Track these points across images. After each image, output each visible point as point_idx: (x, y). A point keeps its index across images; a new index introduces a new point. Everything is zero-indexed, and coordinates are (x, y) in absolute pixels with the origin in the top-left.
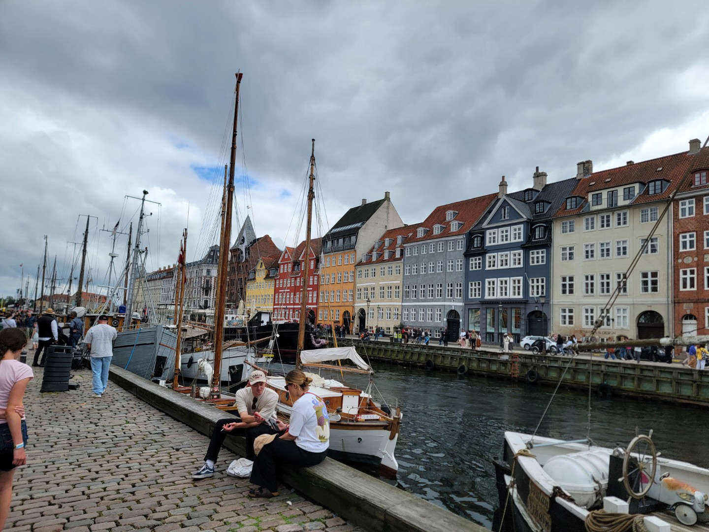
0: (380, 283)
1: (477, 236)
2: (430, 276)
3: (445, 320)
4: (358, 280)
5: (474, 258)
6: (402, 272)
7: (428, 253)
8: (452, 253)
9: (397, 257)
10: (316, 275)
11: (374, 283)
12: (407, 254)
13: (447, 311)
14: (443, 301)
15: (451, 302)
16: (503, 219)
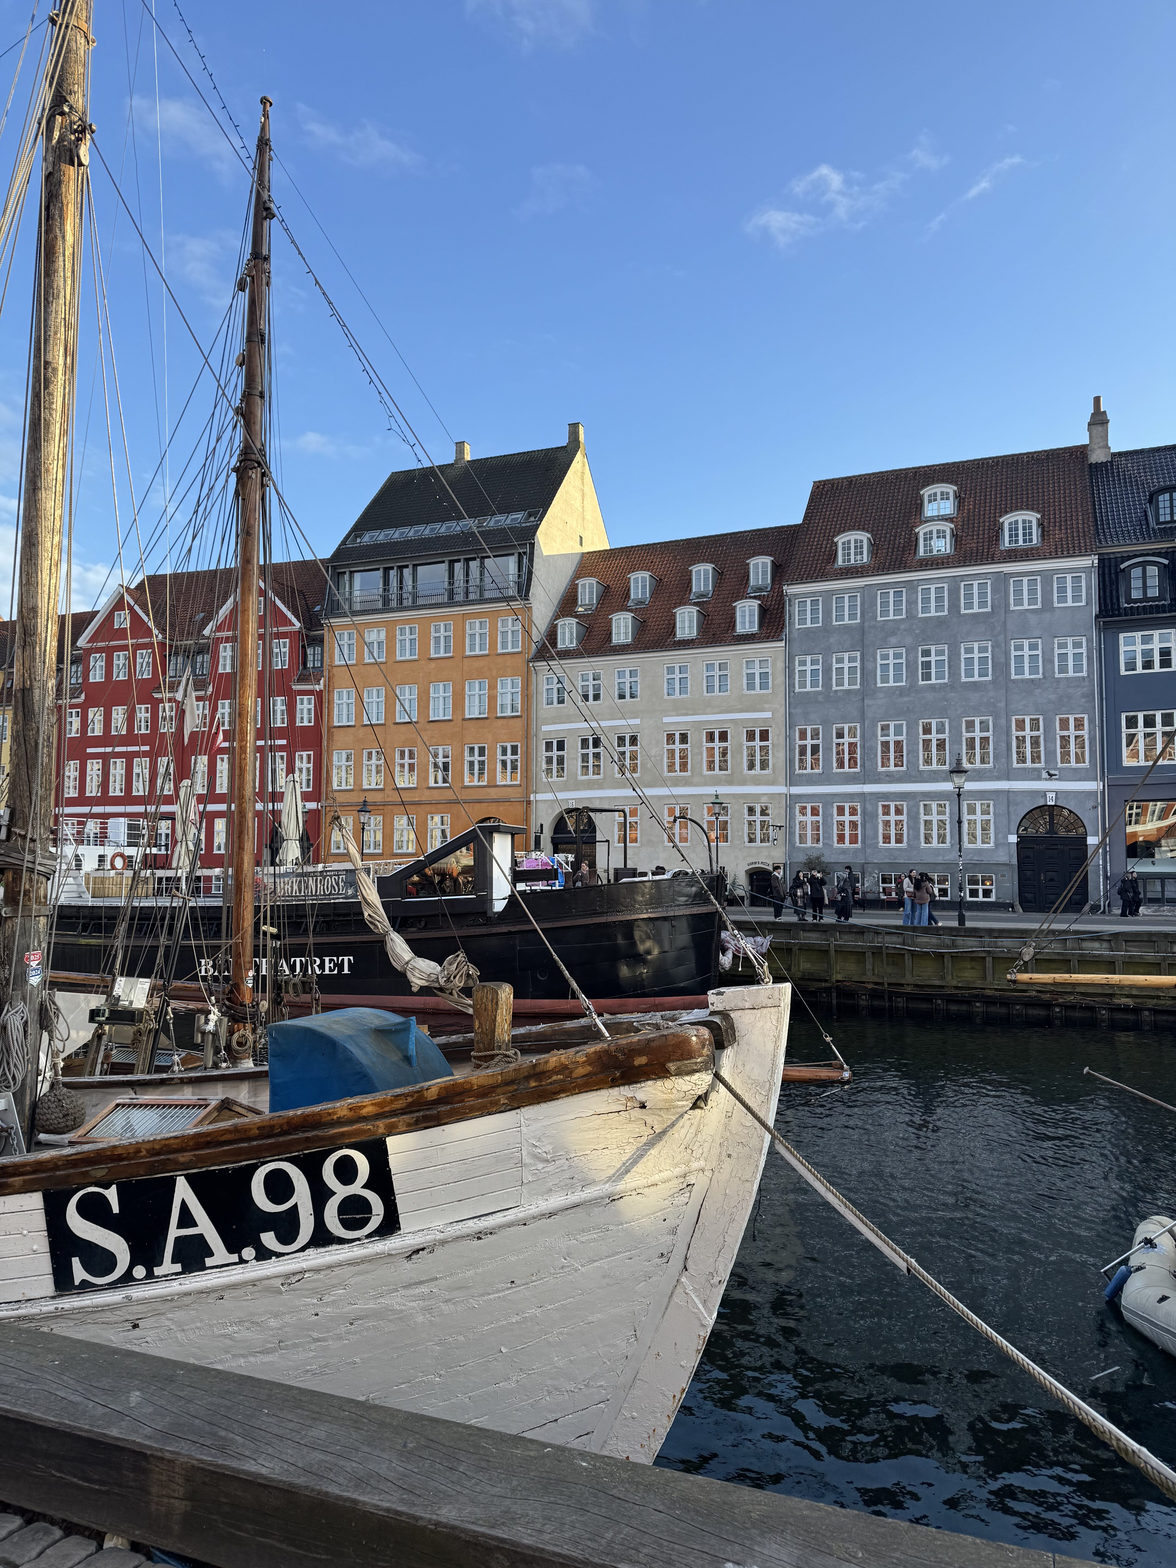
0: (666, 720)
1: (1144, 564)
2: (929, 696)
3: (1013, 839)
4: (544, 708)
5: (1138, 635)
6: (778, 679)
7: (911, 615)
8: (1033, 619)
9: (740, 629)
10: (307, 692)
11: (637, 721)
12: (803, 622)
13: (1020, 811)
14: (998, 778)
15: (1039, 778)
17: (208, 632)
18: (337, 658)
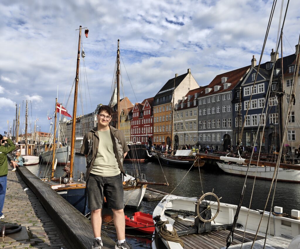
2: (213, 115)
3: (222, 140)
5: (237, 104)
6: (197, 114)
7: (211, 102)
8: (225, 102)
9: (194, 105)
10: (152, 118)
11: (183, 121)
12: (200, 104)
13: (223, 135)
14: (221, 129)
15: (225, 129)
16: (253, 80)
17: (143, 109)
18: (154, 112)
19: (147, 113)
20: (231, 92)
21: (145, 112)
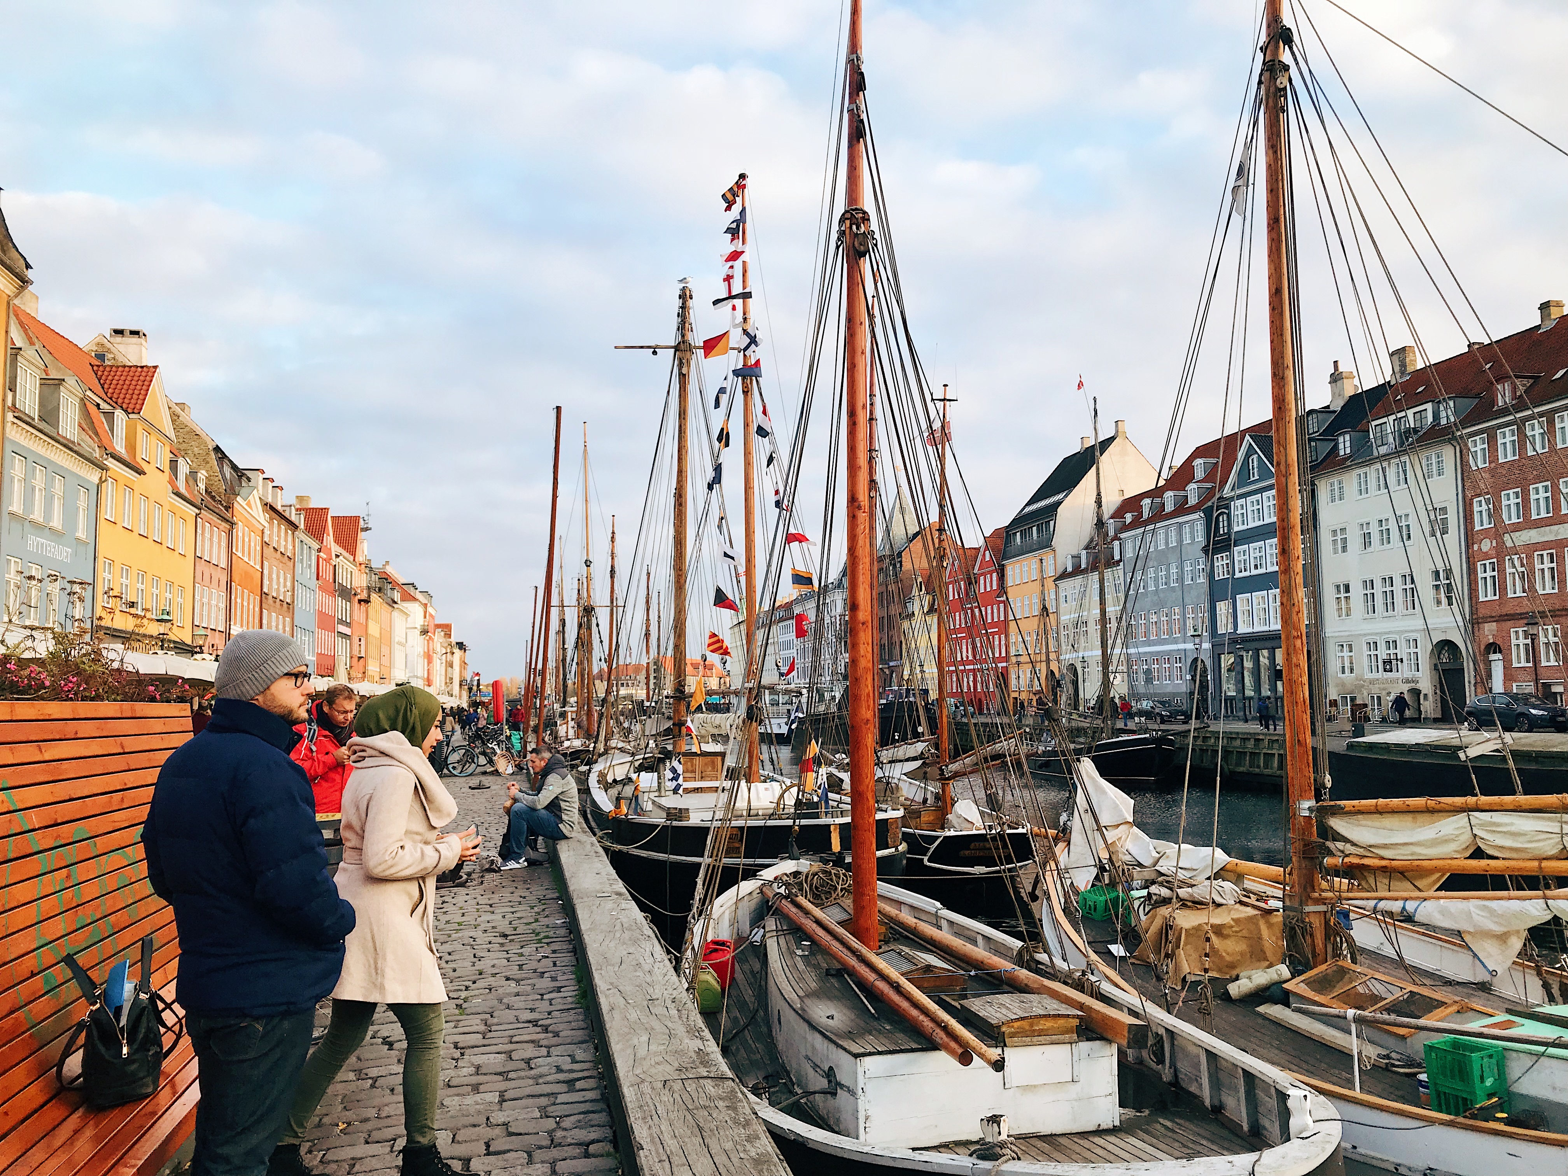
0: (1094, 612)
1: (1222, 514)
2: (1162, 595)
3: (1188, 677)
4: (1062, 607)
5: (1219, 556)
6: (1122, 587)
7: (1156, 550)
8: (1189, 548)
9: (1116, 558)
10: (1002, 602)
11: (1086, 613)
12: (1128, 553)
13: (1189, 661)
16: (1252, 479)
17: (976, 571)
18: (1010, 581)
19: (988, 584)
20: (1202, 515)
21: (982, 582)
